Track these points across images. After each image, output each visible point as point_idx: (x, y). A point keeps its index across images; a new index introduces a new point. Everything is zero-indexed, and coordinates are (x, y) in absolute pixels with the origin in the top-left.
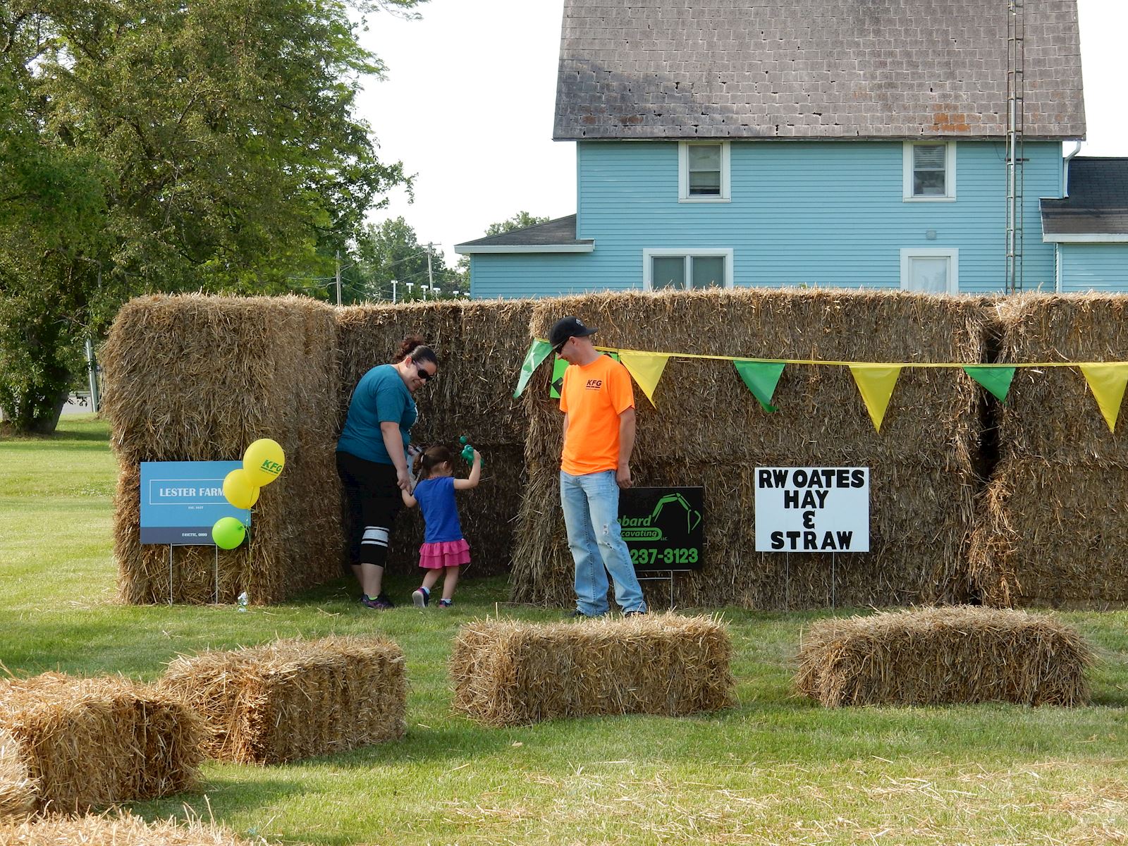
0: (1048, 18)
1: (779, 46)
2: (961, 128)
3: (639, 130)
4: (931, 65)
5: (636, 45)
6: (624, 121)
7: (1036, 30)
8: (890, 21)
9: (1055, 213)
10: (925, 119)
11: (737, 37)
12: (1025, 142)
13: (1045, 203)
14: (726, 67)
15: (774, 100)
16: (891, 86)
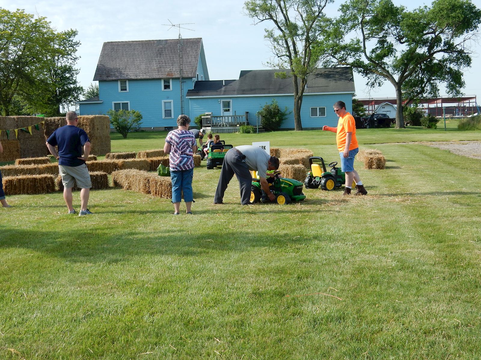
0: (194, 53)
1: (141, 60)
2: (172, 76)
3: (110, 78)
4: (169, 63)
5: (113, 61)
6: (107, 77)
7: (191, 55)
8: (163, 55)
9: (190, 92)
10: (165, 74)
11: (133, 59)
12: (183, 78)
13: (189, 90)
14: (129, 65)
15: (137, 71)
16: (160, 68)
